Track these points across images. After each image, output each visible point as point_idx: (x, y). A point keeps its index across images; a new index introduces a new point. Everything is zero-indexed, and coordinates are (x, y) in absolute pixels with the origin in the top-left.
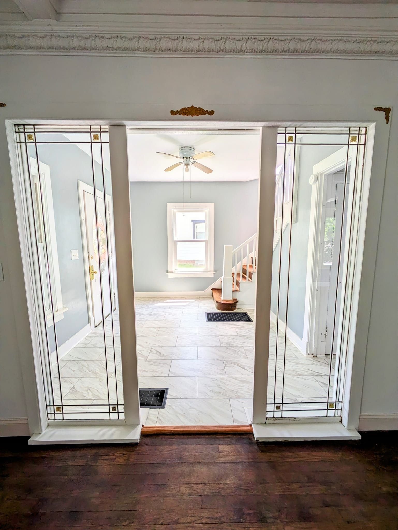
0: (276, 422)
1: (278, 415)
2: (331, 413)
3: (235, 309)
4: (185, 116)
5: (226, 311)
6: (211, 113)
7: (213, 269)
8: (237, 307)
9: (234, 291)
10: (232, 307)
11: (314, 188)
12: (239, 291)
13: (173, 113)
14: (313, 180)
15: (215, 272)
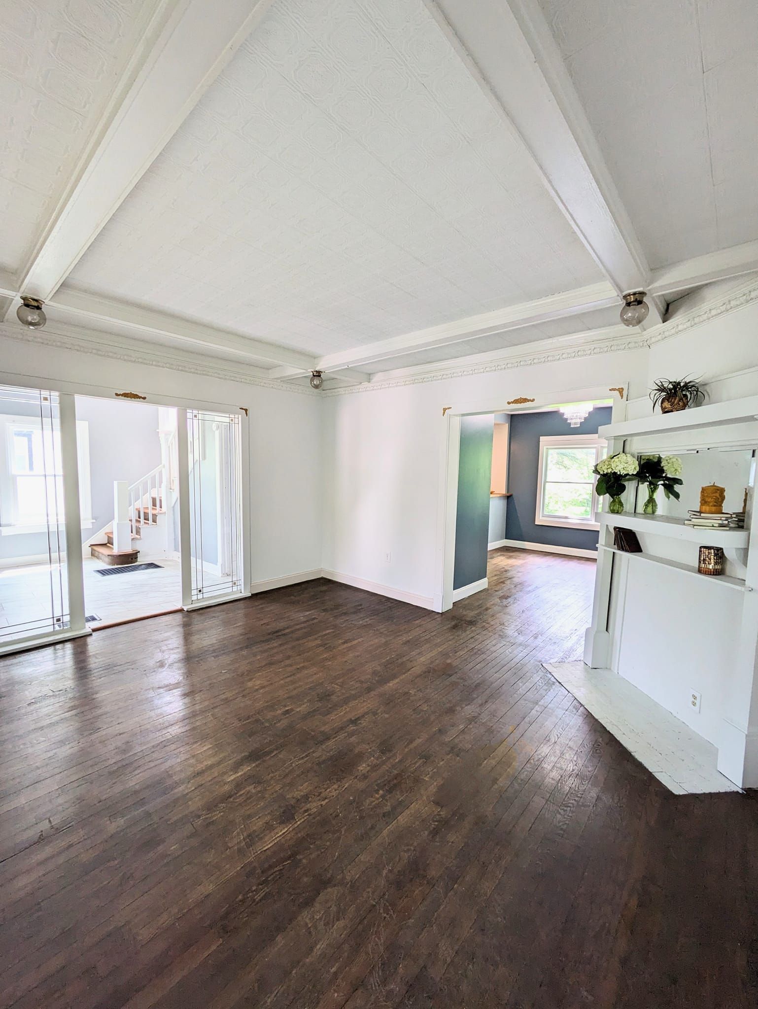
0: (199, 601)
1: (200, 596)
2: (235, 589)
3: (137, 561)
4: (126, 398)
5: (125, 564)
6: (144, 398)
7: (90, 516)
8: (138, 559)
9: (133, 539)
10: (132, 559)
11: (217, 433)
12: (140, 539)
13: (117, 395)
14: (216, 428)
15: (94, 521)
